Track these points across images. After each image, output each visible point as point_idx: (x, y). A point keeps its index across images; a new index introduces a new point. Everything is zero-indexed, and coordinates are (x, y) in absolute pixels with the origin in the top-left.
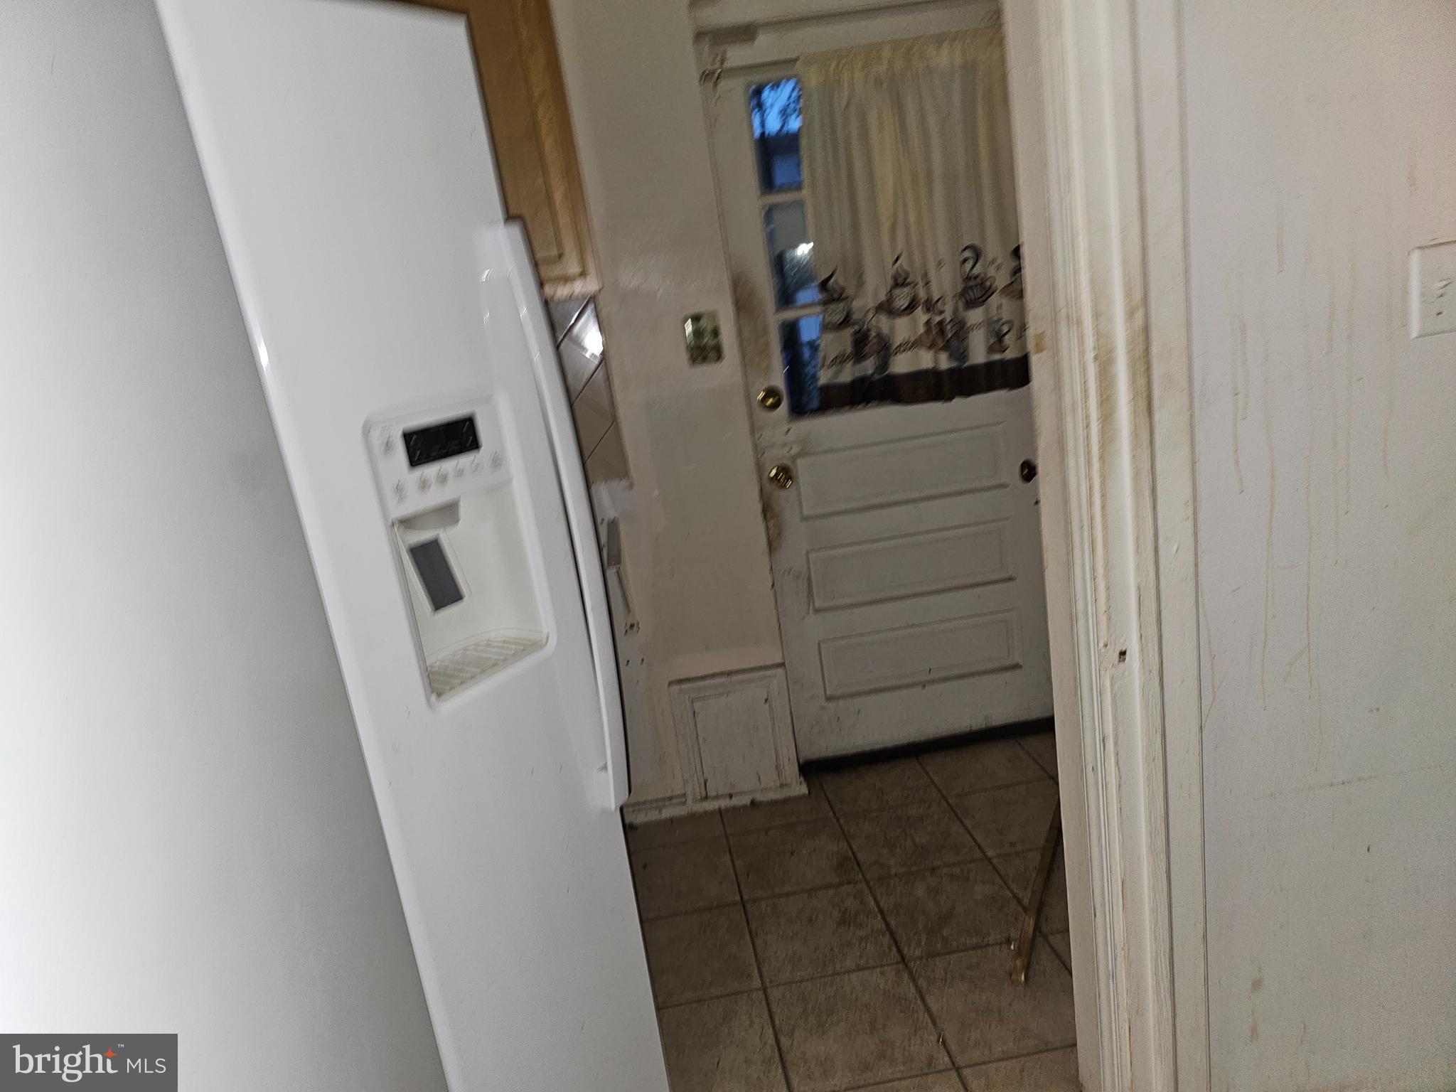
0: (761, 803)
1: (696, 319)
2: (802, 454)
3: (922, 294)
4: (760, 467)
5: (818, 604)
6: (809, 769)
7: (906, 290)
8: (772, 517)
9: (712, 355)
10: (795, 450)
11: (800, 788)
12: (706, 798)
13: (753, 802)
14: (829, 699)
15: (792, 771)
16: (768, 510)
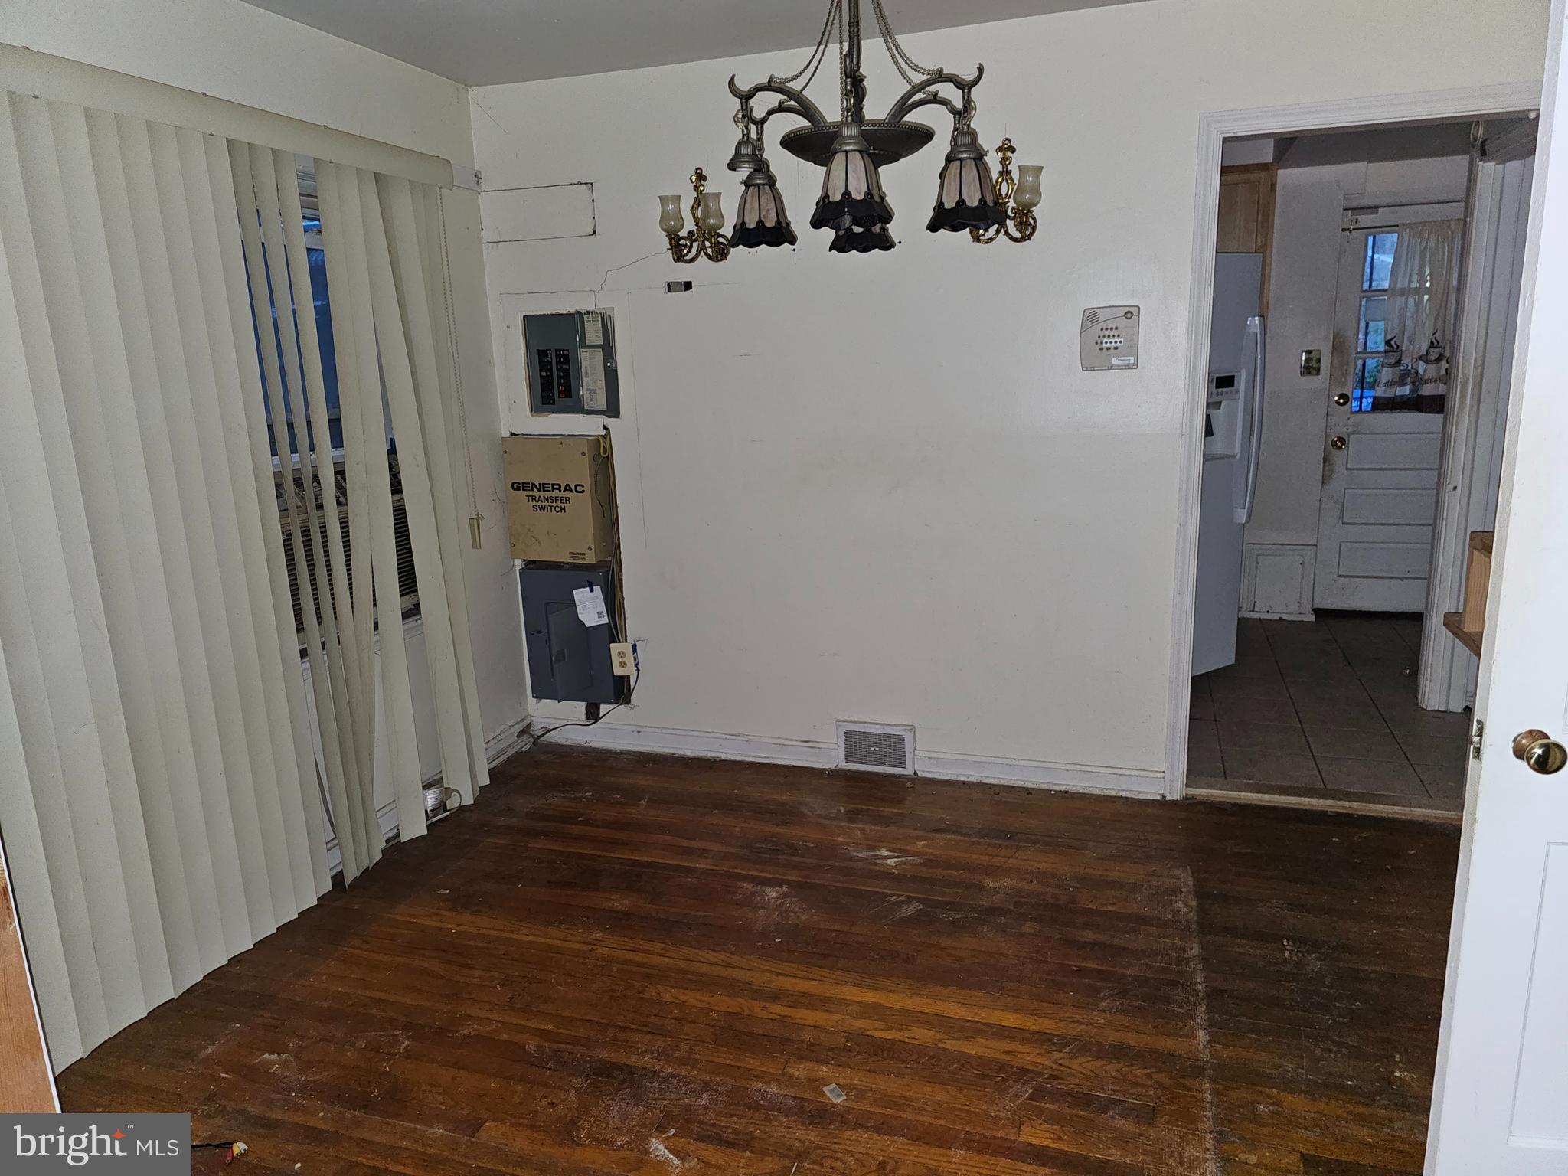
0: (1284, 620)
1: (1309, 352)
2: (1353, 433)
3: (1447, 354)
4: (1327, 436)
5: (1345, 520)
6: (1318, 612)
7: (1436, 350)
8: (1329, 465)
9: (1314, 372)
10: (1351, 429)
11: (1312, 618)
12: (1253, 611)
13: (1281, 619)
14: (1340, 576)
15: (1307, 608)
16: (1326, 460)
